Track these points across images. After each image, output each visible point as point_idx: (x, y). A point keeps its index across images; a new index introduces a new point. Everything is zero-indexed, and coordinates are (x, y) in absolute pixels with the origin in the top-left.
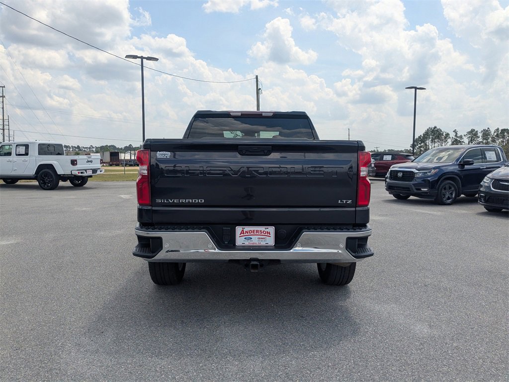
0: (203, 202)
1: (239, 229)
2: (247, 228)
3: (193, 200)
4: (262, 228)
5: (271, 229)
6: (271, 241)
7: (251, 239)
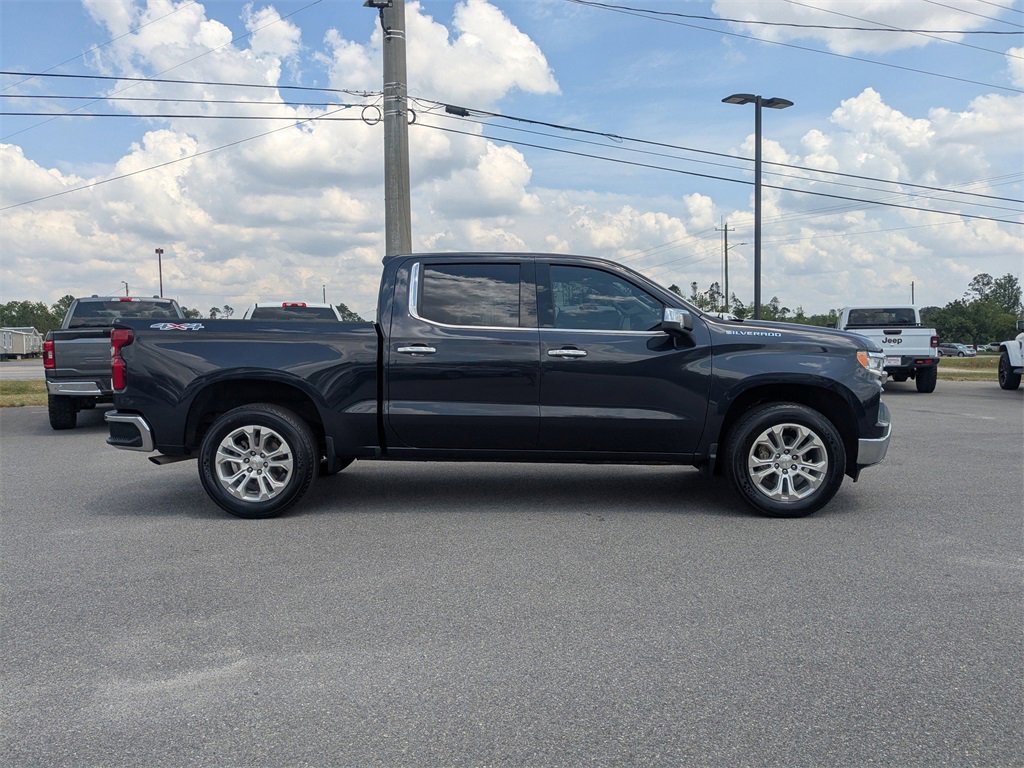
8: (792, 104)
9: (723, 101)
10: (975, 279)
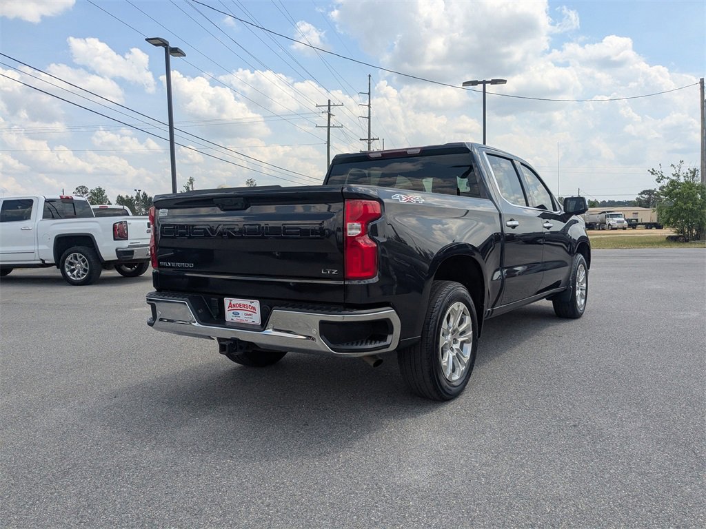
0: (193, 266)
1: (227, 301)
3: (186, 264)
5: (257, 304)
6: (257, 319)
7: (239, 314)
8: (185, 56)
9: (147, 40)
10: (77, 189)
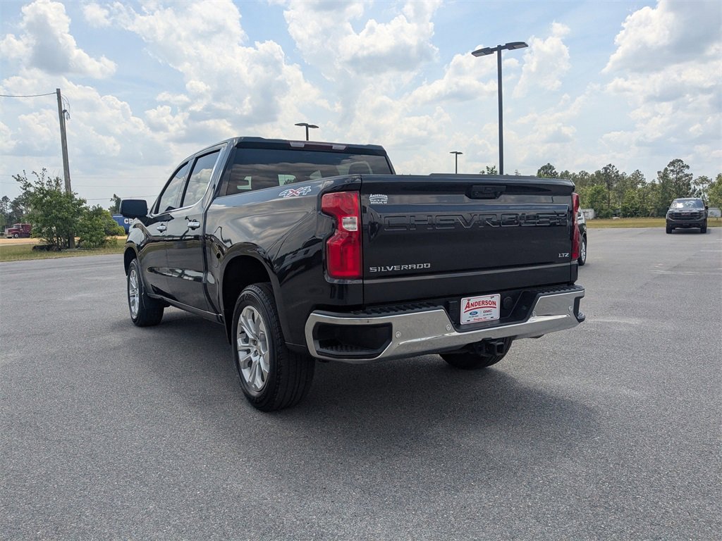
0: (429, 267)
1: (464, 301)
2: (473, 300)
3: (418, 265)
4: (487, 298)
5: (497, 298)
6: (495, 314)
7: (477, 313)
